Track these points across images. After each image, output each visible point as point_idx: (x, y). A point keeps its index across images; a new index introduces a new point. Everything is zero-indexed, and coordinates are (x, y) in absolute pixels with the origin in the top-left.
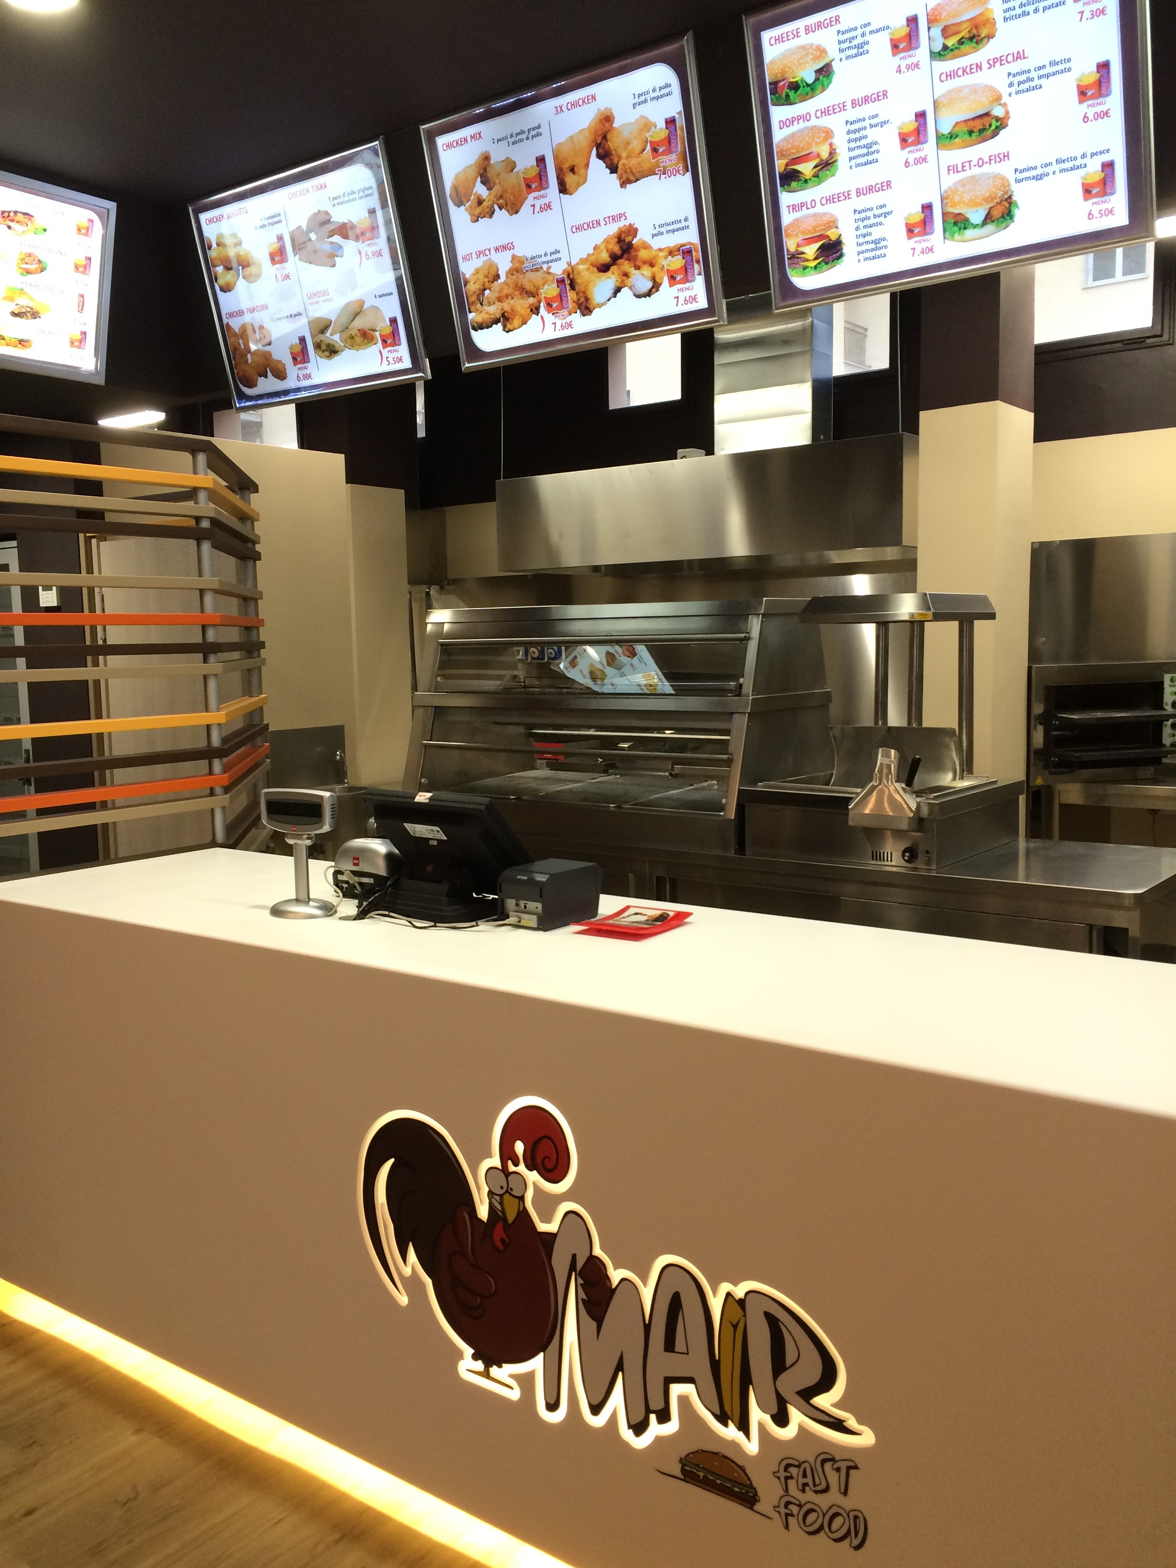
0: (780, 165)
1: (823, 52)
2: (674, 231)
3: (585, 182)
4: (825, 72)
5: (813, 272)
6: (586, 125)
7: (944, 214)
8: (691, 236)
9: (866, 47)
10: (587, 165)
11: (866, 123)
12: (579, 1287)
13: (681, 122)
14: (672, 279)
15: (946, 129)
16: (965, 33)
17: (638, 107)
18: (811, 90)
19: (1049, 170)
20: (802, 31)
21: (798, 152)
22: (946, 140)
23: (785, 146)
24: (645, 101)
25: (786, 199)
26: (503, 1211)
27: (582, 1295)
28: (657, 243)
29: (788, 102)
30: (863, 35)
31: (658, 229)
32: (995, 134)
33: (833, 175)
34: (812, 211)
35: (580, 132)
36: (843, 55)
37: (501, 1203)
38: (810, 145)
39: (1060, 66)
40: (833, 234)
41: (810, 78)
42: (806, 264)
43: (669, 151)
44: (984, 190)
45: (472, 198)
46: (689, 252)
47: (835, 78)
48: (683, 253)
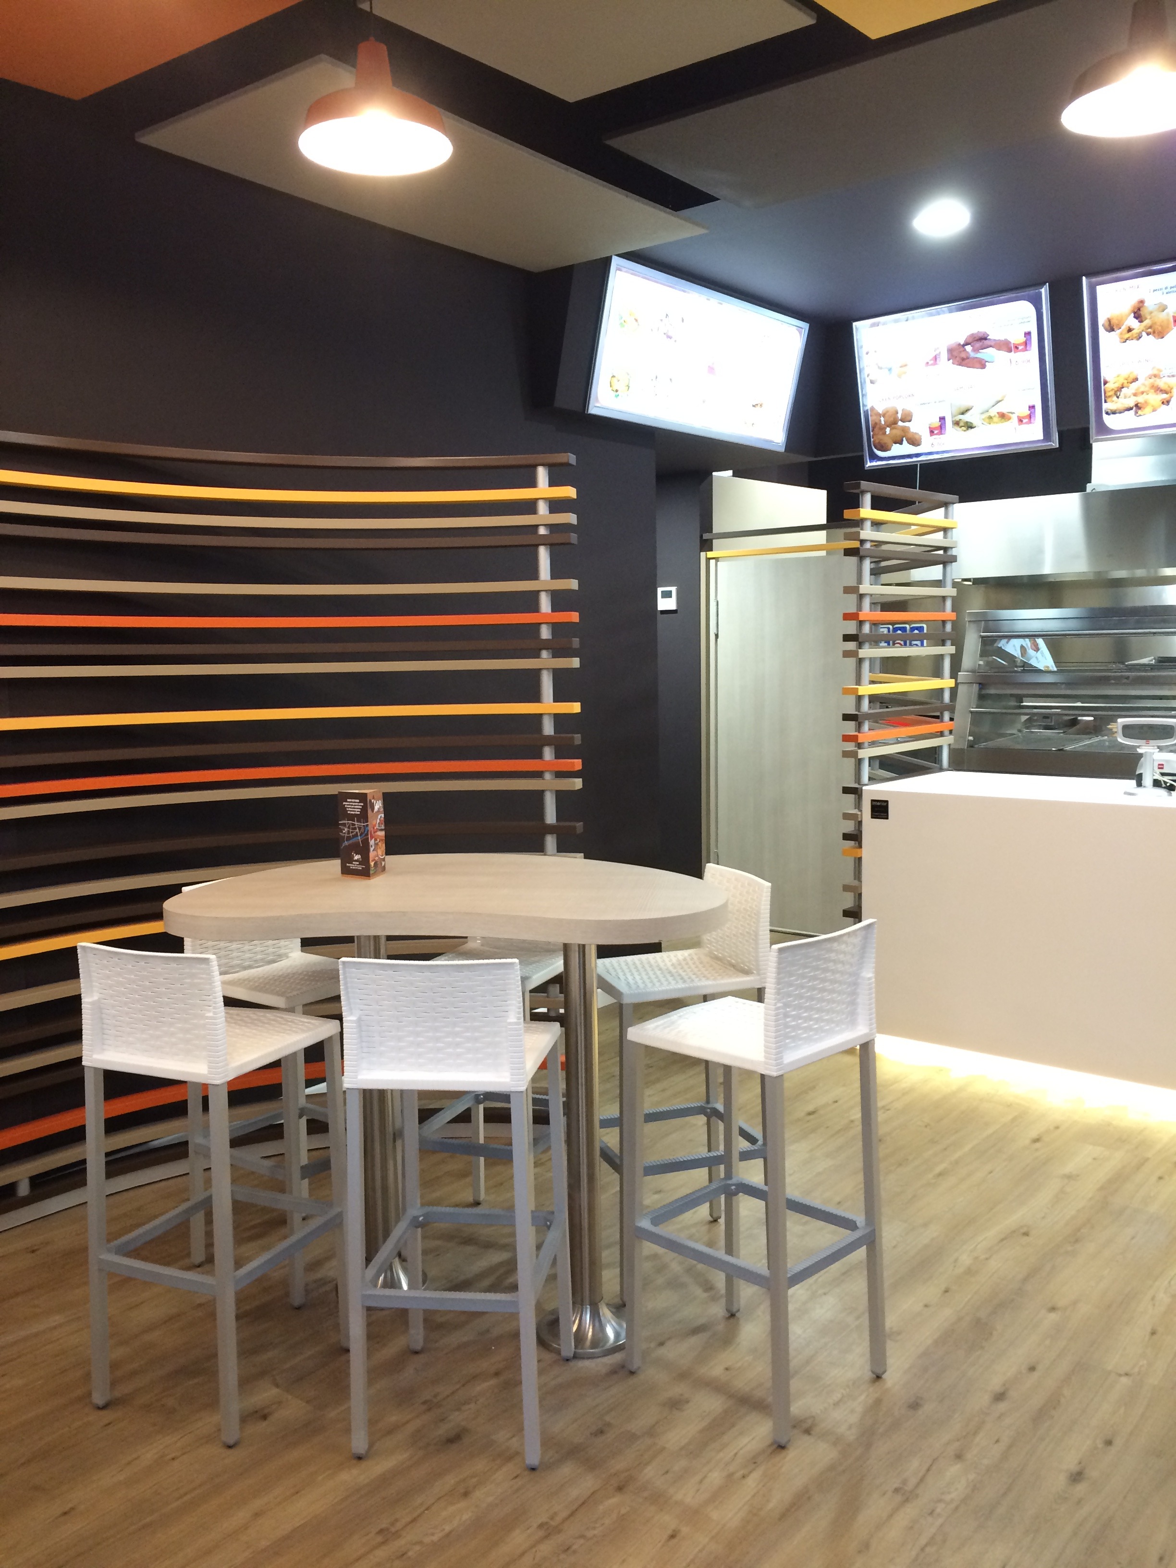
45: (1123, 327)
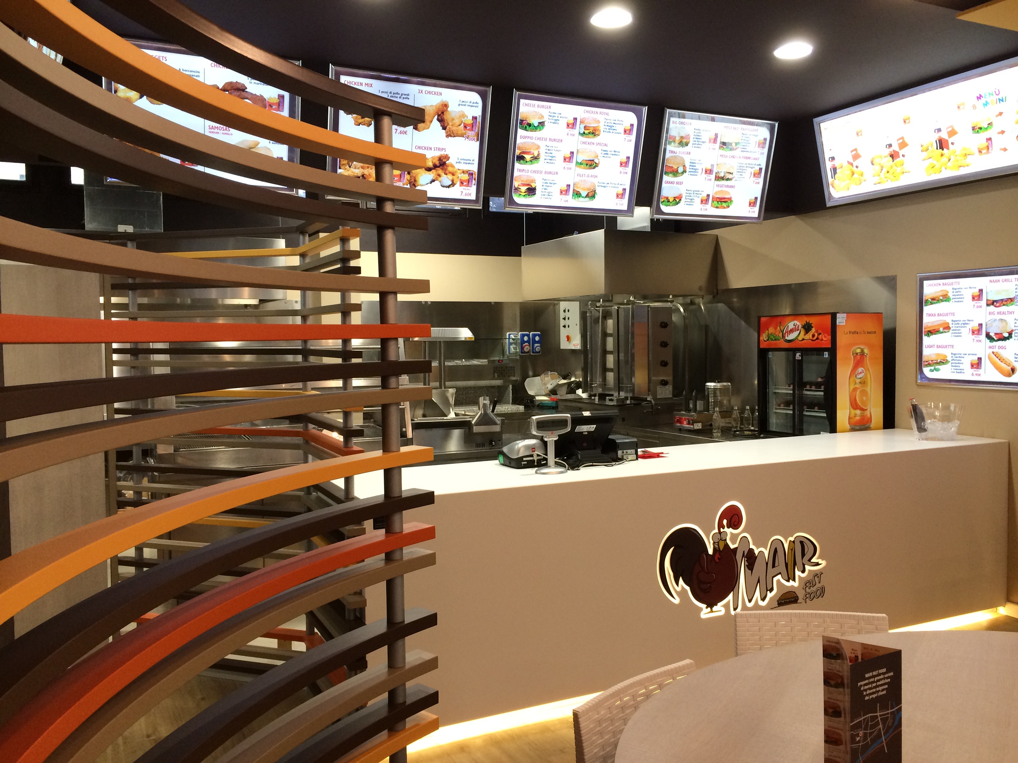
0: (518, 152)
1: (542, 117)
2: (466, 163)
3: (428, 128)
4: (542, 124)
5: (523, 197)
6: (434, 104)
7: (574, 190)
8: (474, 168)
9: (558, 122)
10: (431, 122)
11: (553, 148)
12: (746, 562)
13: (479, 120)
14: (462, 183)
15: (579, 161)
16: (591, 131)
17: (461, 106)
18: (535, 128)
19: (608, 185)
20: (536, 106)
21: (525, 150)
22: (579, 164)
23: (521, 146)
24: (465, 105)
25: (517, 165)
26: (719, 548)
27: (746, 564)
28: (457, 166)
29: (525, 129)
30: (558, 117)
31: (459, 160)
32: (594, 168)
33: (537, 163)
34: (526, 174)
35: (431, 106)
36: (550, 121)
37: (718, 545)
38: (530, 149)
39: (616, 154)
40: (533, 185)
41: (536, 125)
42: (521, 193)
43: (472, 130)
44: (588, 185)
46: (472, 174)
47: (545, 128)
48: (469, 174)
